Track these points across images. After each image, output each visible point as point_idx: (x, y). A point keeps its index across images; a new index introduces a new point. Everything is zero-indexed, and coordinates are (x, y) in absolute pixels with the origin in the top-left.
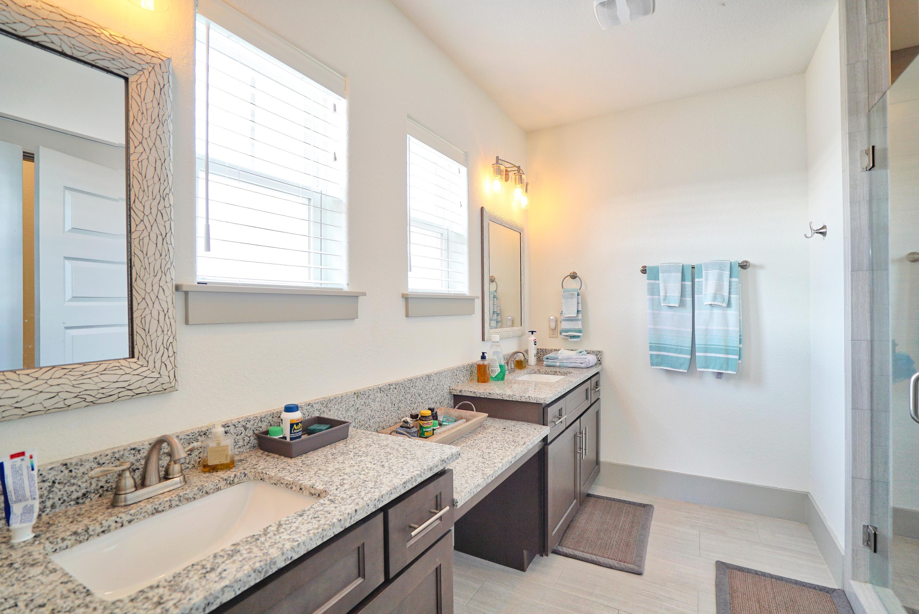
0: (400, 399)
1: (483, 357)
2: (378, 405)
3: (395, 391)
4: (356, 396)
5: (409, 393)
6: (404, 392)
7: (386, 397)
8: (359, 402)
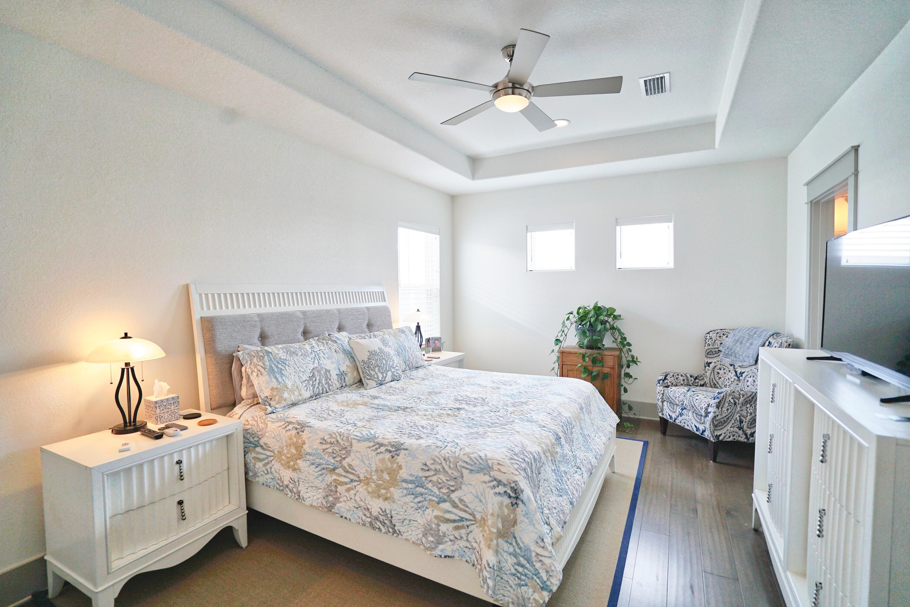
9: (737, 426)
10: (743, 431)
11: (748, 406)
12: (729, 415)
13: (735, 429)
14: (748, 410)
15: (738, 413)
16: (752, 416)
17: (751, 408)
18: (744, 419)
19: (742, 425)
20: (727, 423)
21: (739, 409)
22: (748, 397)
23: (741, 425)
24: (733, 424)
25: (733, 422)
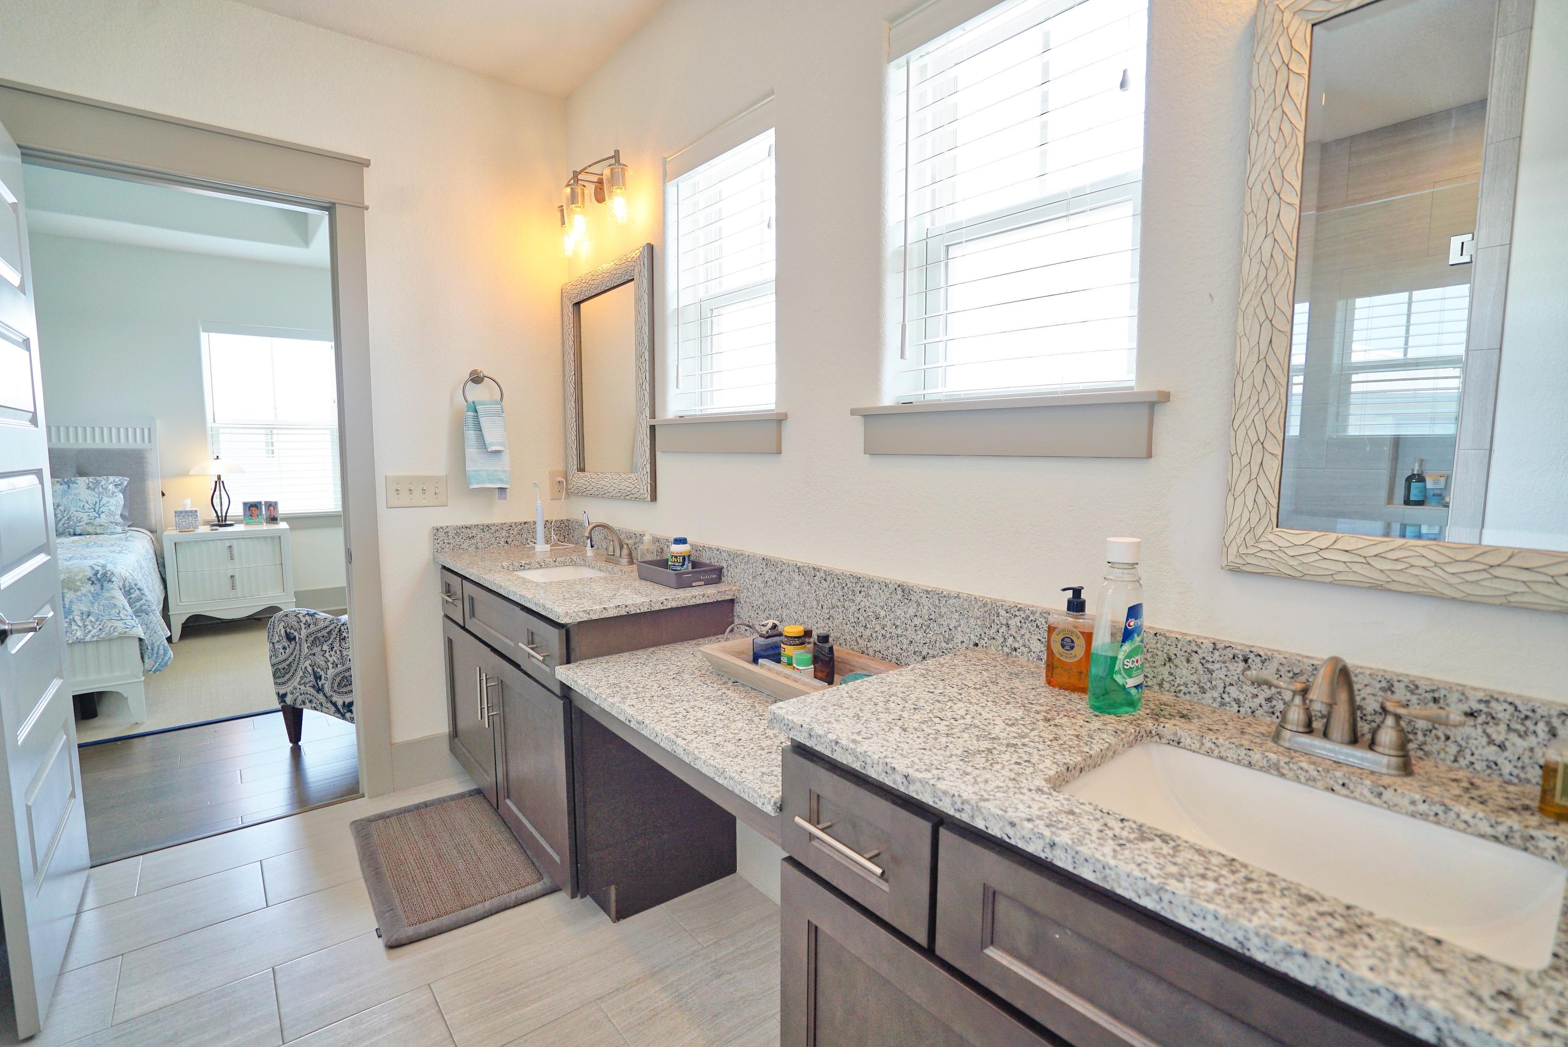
0: (833, 602)
1: (1077, 605)
2: (795, 593)
3: (825, 585)
4: (765, 564)
5: (854, 601)
6: (841, 594)
7: (808, 587)
8: (769, 574)
9: (310, 684)
10: (324, 695)
11: (325, 647)
12: (291, 659)
13: (308, 688)
14: (327, 655)
15: (306, 658)
16: (338, 670)
17: (333, 653)
18: (322, 673)
19: (320, 684)
20: (291, 674)
21: (306, 650)
22: (320, 630)
23: (318, 684)
24: (302, 678)
25: (301, 674)
